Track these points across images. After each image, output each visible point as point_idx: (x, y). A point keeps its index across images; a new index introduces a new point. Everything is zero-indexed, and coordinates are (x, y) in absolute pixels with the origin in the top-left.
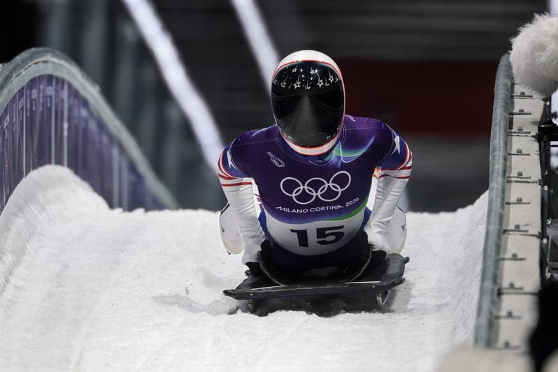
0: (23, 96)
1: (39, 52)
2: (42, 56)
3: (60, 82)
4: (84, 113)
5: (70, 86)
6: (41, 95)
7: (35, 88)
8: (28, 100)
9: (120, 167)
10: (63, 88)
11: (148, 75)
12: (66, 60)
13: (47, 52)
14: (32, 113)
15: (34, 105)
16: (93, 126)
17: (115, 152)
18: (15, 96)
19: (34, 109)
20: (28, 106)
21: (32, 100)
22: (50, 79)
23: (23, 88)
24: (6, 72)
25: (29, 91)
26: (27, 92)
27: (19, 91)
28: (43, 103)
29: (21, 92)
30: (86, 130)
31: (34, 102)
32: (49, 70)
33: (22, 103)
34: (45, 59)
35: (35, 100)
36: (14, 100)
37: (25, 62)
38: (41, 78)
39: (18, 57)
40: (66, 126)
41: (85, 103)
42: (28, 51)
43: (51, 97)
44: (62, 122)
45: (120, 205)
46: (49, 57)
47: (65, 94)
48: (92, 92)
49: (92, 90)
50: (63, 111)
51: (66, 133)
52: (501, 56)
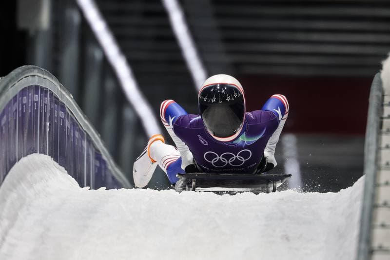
0: (16, 101)
1: (29, 69)
2: (31, 71)
3: (44, 91)
4: (62, 115)
5: (52, 94)
6: (30, 100)
7: (26, 96)
8: (20, 105)
9: (88, 155)
10: (46, 96)
11: (110, 85)
12: (49, 76)
13: (34, 68)
14: (23, 114)
15: (24, 108)
16: (68, 124)
17: (85, 144)
18: (10, 102)
19: (24, 111)
20: (20, 109)
21: (23, 105)
22: (36, 88)
23: (16, 96)
24: (4, 84)
25: (21, 98)
26: (19, 99)
27: (14, 98)
28: (31, 107)
29: (15, 98)
30: (63, 127)
31: (24, 106)
32: (35, 82)
33: (16, 107)
34: (32, 74)
35: (25, 104)
36: (9, 105)
37: (18, 76)
38: (30, 87)
39: (12, 72)
40: (48, 124)
41: (63, 107)
42: (20, 67)
43: (37, 102)
44: (45, 121)
45: (88, 185)
46: (35, 72)
47: (47, 100)
48: (68, 99)
49: (68, 97)
50: (46, 113)
51: (48, 130)
52: (375, 74)
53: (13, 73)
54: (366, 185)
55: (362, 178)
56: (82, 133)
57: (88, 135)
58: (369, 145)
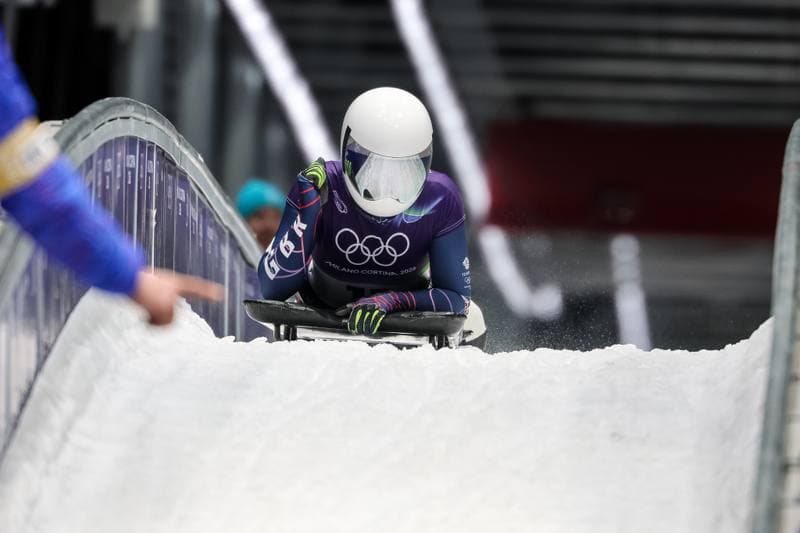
0: (91, 167)
1: (117, 104)
2: (122, 109)
3: (146, 147)
4: (181, 194)
5: (162, 154)
6: (119, 166)
7: (110, 157)
8: (100, 174)
9: (232, 273)
10: (150, 158)
11: (275, 138)
12: (157, 118)
13: (128, 103)
14: (105, 193)
15: (108, 182)
16: (194, 213)
17: (226, 252)
18: (81, 167)
19: (108, 187)
20: (100, 183)
21: (104, 174)
22: (131, 142)
23: (91, 157)
24: (69, 132)
25: (100, 162)
26: (97, 162)
27: (87, 161)
28: (121, 178)
29: (89, 162)
30: (184, 218)
31: (108, 177)
32: (131, 129)
33: (90, 178)
34: (124, 114)
35: (110, 174)
37: (94, 118)
38: (118, 140)
39: (85, 111)
40: (154, 212)
41: (184, 180)
42: (101, 101)
43: (133, 170)
44: (149, 206)
45: (232, 332)
46: (130, 111)
47: (153, 166)
48: (194, 164)
49: (193, 160)
50: (149, 192)
51: (154, 223)
52: (793, 122)
53: (86, 113)
54: (775, 336)
55: (768, 323)
56: (220, 231)
57: (232, 235)
58: (782, 259)
